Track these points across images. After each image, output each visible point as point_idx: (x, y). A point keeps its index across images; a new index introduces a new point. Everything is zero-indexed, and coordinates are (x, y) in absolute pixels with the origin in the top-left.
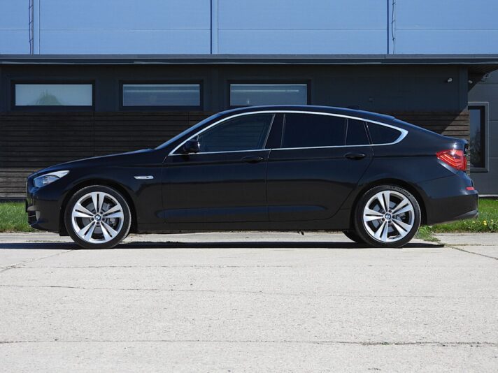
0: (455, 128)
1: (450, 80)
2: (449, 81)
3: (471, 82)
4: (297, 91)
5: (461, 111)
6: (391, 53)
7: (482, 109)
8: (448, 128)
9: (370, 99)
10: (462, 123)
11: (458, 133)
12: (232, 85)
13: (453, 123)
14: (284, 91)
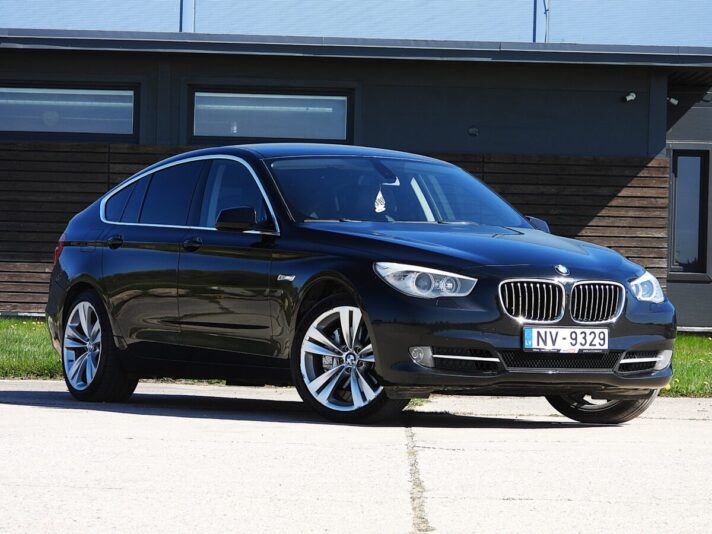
0: (639, 192)
1: (631, 97)
2: (629, 98)
3: (674, 102)
4: (330, 110)
5: (651, 159)
6: (540, 39)
7: (704, 155)
8: (624, 192)
9: (471, 130)
10: (653, 183)
11: (644, 203)
12: (197, 94)
13: (634, 182)
14: (303, 109)
